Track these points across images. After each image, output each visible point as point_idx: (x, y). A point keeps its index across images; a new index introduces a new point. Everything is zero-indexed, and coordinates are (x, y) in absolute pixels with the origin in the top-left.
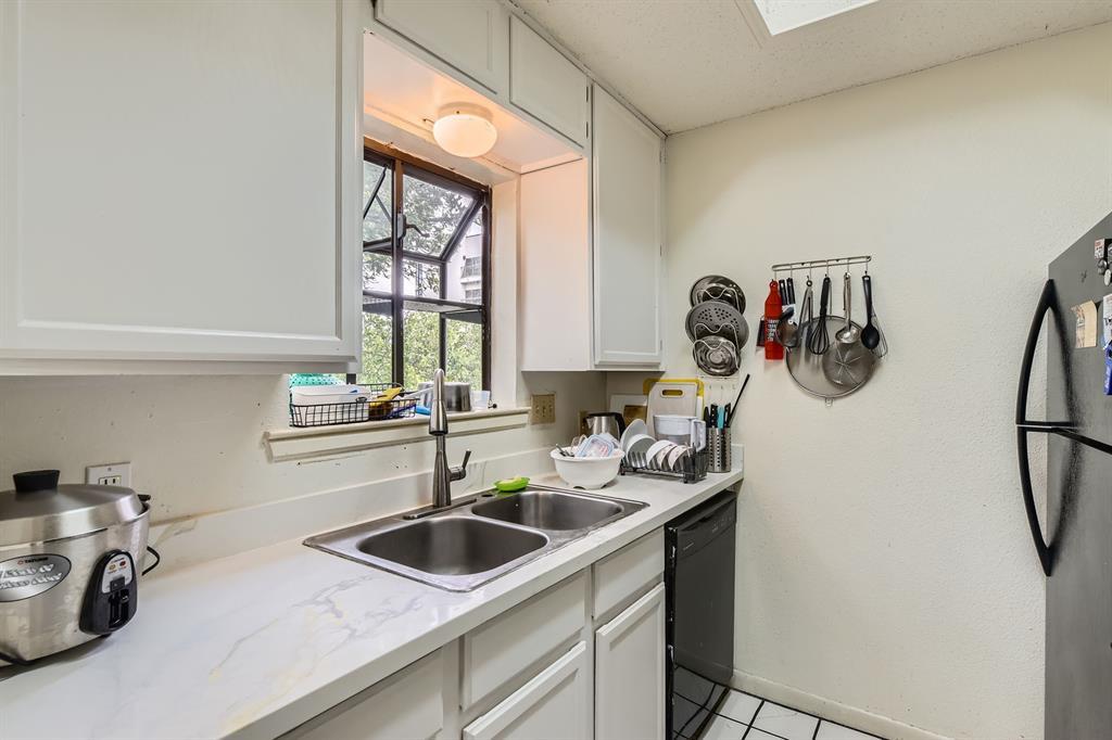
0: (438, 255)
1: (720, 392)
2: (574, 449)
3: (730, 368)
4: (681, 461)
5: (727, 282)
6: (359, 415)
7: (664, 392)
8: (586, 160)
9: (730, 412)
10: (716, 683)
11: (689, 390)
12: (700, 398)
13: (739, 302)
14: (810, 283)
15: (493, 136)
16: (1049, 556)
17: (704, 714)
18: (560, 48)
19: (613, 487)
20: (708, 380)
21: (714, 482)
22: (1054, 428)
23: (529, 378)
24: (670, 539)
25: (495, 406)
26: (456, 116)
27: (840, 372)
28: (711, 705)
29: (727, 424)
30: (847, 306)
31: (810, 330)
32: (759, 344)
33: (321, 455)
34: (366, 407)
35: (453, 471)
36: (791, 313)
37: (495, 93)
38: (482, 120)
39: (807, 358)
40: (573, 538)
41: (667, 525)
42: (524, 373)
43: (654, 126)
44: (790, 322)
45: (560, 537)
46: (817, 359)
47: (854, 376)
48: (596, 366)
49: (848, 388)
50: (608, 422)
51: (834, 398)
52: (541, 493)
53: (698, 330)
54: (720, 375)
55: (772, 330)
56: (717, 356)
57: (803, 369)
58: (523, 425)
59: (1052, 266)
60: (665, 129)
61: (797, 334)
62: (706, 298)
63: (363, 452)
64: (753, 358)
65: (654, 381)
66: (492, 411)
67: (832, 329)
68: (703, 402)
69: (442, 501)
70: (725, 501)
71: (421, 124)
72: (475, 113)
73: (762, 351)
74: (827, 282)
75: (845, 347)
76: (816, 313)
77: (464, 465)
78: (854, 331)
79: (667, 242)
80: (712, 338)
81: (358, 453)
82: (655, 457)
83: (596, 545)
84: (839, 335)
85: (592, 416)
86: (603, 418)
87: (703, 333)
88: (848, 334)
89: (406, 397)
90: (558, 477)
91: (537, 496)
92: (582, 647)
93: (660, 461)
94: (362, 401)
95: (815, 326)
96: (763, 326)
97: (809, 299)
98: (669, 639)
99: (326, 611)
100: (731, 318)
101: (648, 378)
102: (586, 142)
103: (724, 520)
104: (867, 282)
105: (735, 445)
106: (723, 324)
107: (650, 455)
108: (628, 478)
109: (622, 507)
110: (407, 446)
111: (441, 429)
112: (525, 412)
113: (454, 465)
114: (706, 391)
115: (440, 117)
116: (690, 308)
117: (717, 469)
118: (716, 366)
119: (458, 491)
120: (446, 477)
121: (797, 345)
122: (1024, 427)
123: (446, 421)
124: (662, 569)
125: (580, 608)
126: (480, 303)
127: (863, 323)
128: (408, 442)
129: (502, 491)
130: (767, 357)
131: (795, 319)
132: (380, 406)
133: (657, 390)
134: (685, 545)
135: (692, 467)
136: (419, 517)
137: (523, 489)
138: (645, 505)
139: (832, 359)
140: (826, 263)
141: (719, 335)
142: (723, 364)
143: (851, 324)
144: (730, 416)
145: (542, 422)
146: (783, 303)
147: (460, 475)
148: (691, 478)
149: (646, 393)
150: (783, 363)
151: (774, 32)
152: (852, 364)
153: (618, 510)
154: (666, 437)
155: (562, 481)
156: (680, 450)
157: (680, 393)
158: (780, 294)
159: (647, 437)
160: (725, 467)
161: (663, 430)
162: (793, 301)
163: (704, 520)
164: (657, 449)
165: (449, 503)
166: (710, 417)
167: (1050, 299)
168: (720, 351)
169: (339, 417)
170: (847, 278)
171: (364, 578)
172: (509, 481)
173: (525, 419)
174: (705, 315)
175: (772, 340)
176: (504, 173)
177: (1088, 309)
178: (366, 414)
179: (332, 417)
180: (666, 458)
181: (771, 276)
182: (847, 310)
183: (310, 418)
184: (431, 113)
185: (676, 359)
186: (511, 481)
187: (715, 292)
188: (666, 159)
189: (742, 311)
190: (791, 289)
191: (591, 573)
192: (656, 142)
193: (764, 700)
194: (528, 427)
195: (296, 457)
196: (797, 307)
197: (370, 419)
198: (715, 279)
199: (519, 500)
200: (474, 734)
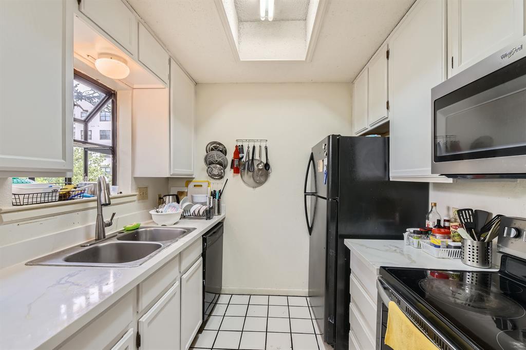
0: (83, 119)
1: (217, 185)
2: (160, 210)
3: (221, 177)
4: (205, 212)
5: (220, 144)
6: (54, 198)
7: (195, 186)
8: (167, 89)
9: (221, 193)
10: (216, 294)
11: (205, 185)
12: (209, 188)
13: (224, 152)
14: (248, 147)
15: (127, 72)
16: (310, 230)
17: (212, 305)
18: (159, 41)
19: (178, 224)
20: (212, 181)
21: (216, 219)
22: (313, 194)
23: (137, 180)
24: (204, 240)
25: (121, 193)
26: (110, 60)
27: (258, 178)
28: (214, 302)
29: (220, 197)
30: (260, 156)
31: (249, 163)
32: (231, 168)
33: (31, 220)
34: (58, 194)
35: (106, 222)
36: (243, 157)
37: (132, 54)
38: (124, 64)
39: (247, 173)
40: (172, 243)
41: (203, 236)
42: (135, 178)
43: (192, 79)
44: (242, 160)
45: (166, 243)
46: (250, 174)
47: (262, 179)
48: (171, 175)
49: (260, 183)
50: (173, 198)
51: (256, 187)
52: (148, 229)
53: (209, 162)
54: (217, 179)
55: (236, 163)
56: (216, 172)
57: (246, 177)
58: (134, 201)
59: (312, 149)
60: (197, 81)
61: (244, 165)
62: (212, 150)
63: (55, 217)
64: (229, 172)
65: (191, 181)
66: (120, 195)
67: (256, 163)
68: (211, 189)
69: (101, 236)
70: (220, 225)
71: (86, 57)
72: (121, 61)
73: (232, 170)
74: (254, 148)
75: (259, 170)
76: (251, 158)
77: (111, 220)
78: (262, 164)
79: (197, 126)
80: (214, 165)
81: (53, 217)
82: (194, 211)
83: (183, 244)
84: (258, 165)
85: (165, 196)
86: (171, 197)
87: (211, 163)
88: (260, 166)
89: (77, 189)
90: (154, 222)
91: (146, 231)
92: (178, 283)
93: (196, 213)
94: (55, 191)
95: (250, 162)
96: (233, 161)
97: (248, 153)
98: (204, 278)
99: (70, 285)
100: (222, 158)
101: (188, 180)
102: (167, 82)
103: (220, 233)
104: (266, 148)
105: (223, 205)
106: (219, 160)
107: (192, 211)
108: (183, 220)
109: (186, 230)
110: (79, 213)
111: (107, 203)
112: (135, 195)
113: (107, 220)
114: (211, 185)
115: (99, 58)
116: (206, 154)
117: (216, 214)
118: (215, 175)
119: (109, 232)
120: (102, 226)
121: (244, 169)
122: (306, 194)
123: (109, 199)
124: (201, 252)
125: (177, 269)
126: (111, 145)
127: (265, 162)
128: (79, 210)
129: (128, 230)
130: (234, 173)
131: (244, 159)
132: (65, 194)
133: (191, 185)
134: (209, 242)
135: (208, 214)
136: (90, 245)
137: (138, 229)
138: (195, 229)
139: (255, 173)
140: (254, 141)
141: (217, 164)
142: (218, 175)
143: (261, 162)
144: (221, 194)
145: (143, 199)
146: (239, 153)
147: (110, 224)
148: (209, 218)
149: (187, 186)
150: (240, 174)
151: (241, 60)
152: (261, 175)
153: (184, 232)
154: (197, 203)
155: (156, 223)
156: (204, 208)
157: (201, 186)
158: (239, 150)
159: (189, 203)
160: (219, 212)
161: (196, 200)
162: (243, 153)
163: (214, 233)
164: (195, 208)
165: (104, 237)
166: (213, 194)
167: (312, 158)
168: (216, 170)
169: (42, 199)
170: (260, 147)
171: (80, 271)
172: (131, 225)
173: (135, 198)
174: (212, 156)
175: (236, 166)
176: (126, 87)
177: (321, 161)
178: (57, 198)
179: (39, 200)
180: (199, 211)
181: (236, 144)
182: (260, 157)
183: (26, 201)
184: (95, 54)
185: (200, 173)
186: (131, 226)
187: (216, 148)
188: (196, 93)
189: (226, 155)
190: (242, 148)
191: (180, 255)
192: (192, 85)
193: (232, 295)
194: (137, 202)
195: (16, 221)
196: (245, 155)
197: (59, 200)
198: (215, 143)
199: (137, 233)
200: (144, 321)
